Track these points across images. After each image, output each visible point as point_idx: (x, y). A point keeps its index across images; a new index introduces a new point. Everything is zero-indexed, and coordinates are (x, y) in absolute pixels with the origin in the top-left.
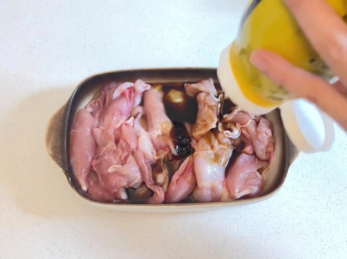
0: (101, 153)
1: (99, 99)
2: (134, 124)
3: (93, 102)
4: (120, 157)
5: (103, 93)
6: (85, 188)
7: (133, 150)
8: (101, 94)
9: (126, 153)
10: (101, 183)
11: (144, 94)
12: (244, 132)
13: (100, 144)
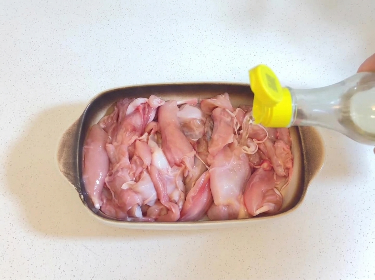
0: (115, 169)
1: (112, 115)
2: (148, 140)
3: (106, 117)
4: (134, 174)
5: (116, 109)
6: (97, 206)
7: (148, 167)
8: (114, 110)
9: (140, 170)
10: (114, 200)
11: (158, 109)
12: (262, 147)
13: (113, 160)
